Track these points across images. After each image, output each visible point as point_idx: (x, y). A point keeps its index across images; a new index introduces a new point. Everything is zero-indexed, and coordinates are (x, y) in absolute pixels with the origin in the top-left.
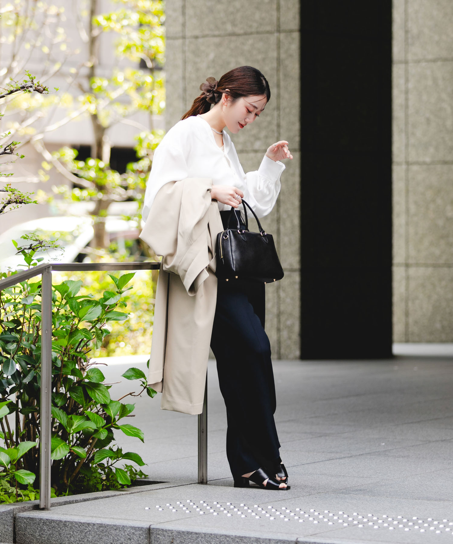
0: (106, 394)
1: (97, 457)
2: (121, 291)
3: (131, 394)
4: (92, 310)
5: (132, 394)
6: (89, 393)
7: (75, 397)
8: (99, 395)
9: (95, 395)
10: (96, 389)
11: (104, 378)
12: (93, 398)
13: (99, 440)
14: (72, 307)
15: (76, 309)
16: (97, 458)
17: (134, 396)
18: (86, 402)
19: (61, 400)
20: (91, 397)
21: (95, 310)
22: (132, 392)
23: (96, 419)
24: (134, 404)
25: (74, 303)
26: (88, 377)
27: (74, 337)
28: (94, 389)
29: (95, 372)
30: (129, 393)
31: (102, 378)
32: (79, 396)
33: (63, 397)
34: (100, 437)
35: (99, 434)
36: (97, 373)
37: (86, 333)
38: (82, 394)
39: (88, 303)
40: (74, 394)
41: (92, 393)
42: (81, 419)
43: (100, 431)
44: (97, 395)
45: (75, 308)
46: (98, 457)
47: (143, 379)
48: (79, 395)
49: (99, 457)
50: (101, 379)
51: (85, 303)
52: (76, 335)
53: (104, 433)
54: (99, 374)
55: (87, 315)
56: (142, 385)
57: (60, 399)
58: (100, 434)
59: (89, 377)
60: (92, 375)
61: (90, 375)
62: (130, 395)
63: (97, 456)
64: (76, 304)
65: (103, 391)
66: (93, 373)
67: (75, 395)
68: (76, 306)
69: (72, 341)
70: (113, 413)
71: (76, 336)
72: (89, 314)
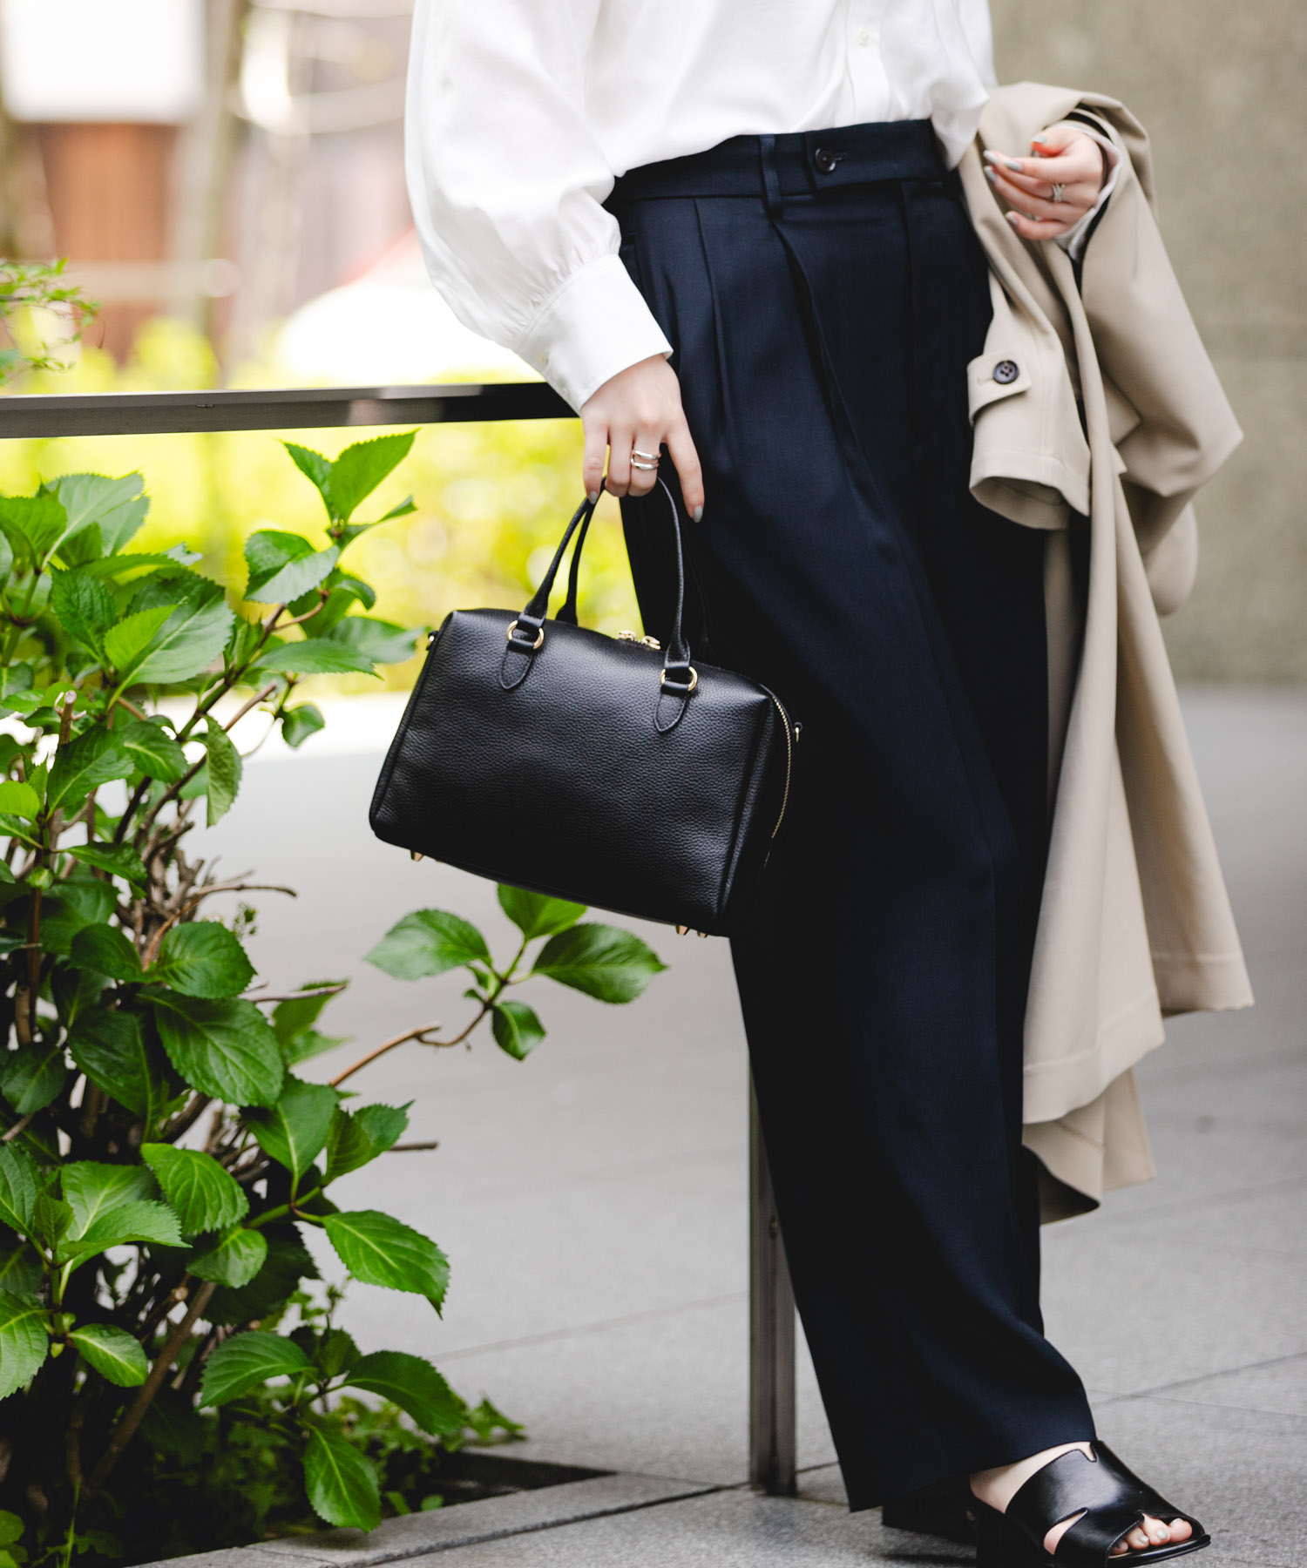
0: (261, 1051)
1: (215, 1374)
2: (346, 525)
3: (418, 1036)
4: (183, 628)
5: (427, 1037)
6: (173, 1048)
7: (102, 1072)
8: (224, 1058)
9: (202, 1059)
10: (212, 1028)
11: (251, 972)
12: (190, 1079)
13: (222, 1290)
14: (75, 615)
15: (98, 624)
16: (215, 1379)
17: (437, 1044)
18: (157, 1098)
19: (34, 1082)
20: (181, 1073)
21: (200, 627)
22: (423, 1027)
23: (200, 1188)
24: (408, 1105)
25: (87, 594)
26: (166, 968)
27: (78, 769)
28: (198, 1025)
29: (204, 942)
30: (408, 1032)
31: (240, 974)
32: (120, 1065)
33: (43, 1067)
34: (224, 1274)
35: (221, 1257)
36: (211, 945)
37: (154, 744)
38: (137, 1054)
39: (166, 594)
40: (95, 1056)
41: (186, 1050)
42: (124, 1187)
43: (228, 1242)
44: (213, 1061)
45: (90, 618)
46: (222, 1372)
47: (478, 964)
48: (121, 1060)
49: (226, 1377)
50: (233, 976)
51: (151, 594)
52: (90, 760)
53: (244, 1250)
54: (224, 952)
55: (157, 651)
56: (472, 993)
57: (32, 1075)
58: (227, 1257)
59: (174, 966)
60: (187, 958)
61: (176, 955)
62: (414, 1043)
63: (217, 1368)
64: (97, 598)
65: (246, 1035)
66: (193, 943)
67: (101, 1059)
68: (98, 607)
69: (72, 788)
70: (298, 1147)
71: (91, 766)
72: (169, 646)
